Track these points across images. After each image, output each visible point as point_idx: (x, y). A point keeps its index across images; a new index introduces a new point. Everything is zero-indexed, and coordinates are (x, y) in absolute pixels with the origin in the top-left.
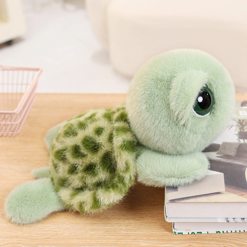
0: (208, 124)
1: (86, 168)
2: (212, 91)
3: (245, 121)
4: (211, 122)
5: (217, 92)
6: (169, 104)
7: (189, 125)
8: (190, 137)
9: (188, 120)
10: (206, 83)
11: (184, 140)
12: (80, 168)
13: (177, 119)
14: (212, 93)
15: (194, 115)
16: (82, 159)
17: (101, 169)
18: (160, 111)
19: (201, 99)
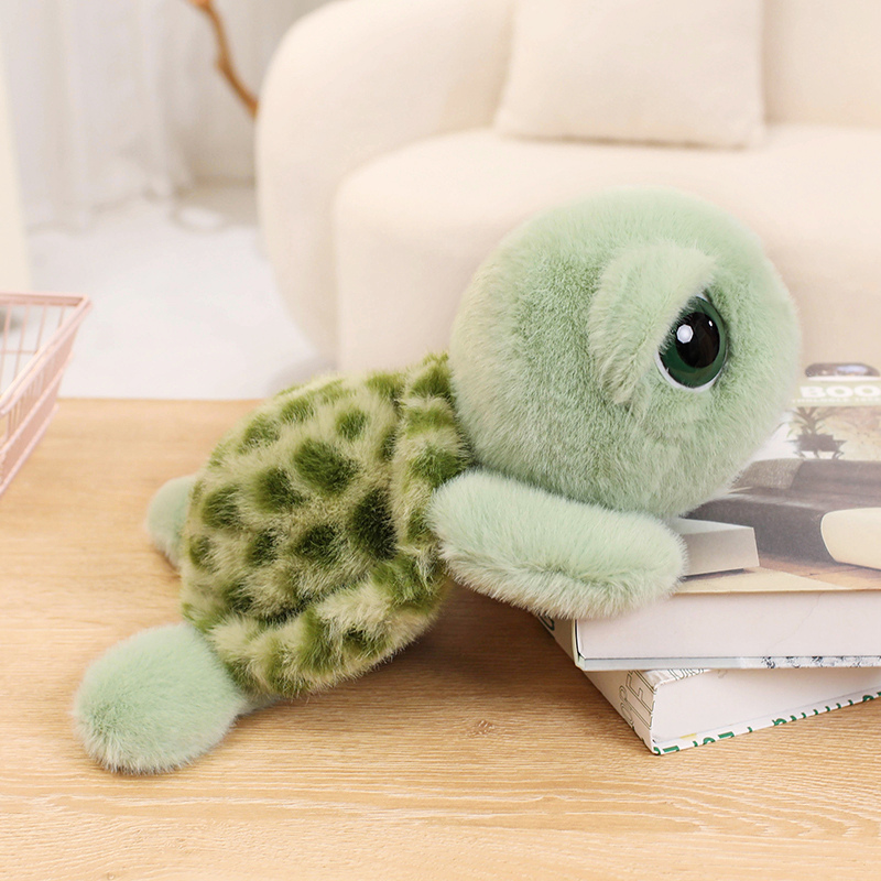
0: (704, 417)
1: (303, 541)
2: (725, 318)
3: (818, 410)
4: (714, 411)
5: (740, 322)
6: (584, 337)
7: (644, 407)
8: (644, 448)
9: (640, 390)
10: (709, 287)
11: (621, 455)
12: (284, 542)
13: (607, 384)
14: (725, 324)
15: (663, 381)
16: (291, 511)
17: (349, 544)
18: (556, 356)
19: (686, 334)
